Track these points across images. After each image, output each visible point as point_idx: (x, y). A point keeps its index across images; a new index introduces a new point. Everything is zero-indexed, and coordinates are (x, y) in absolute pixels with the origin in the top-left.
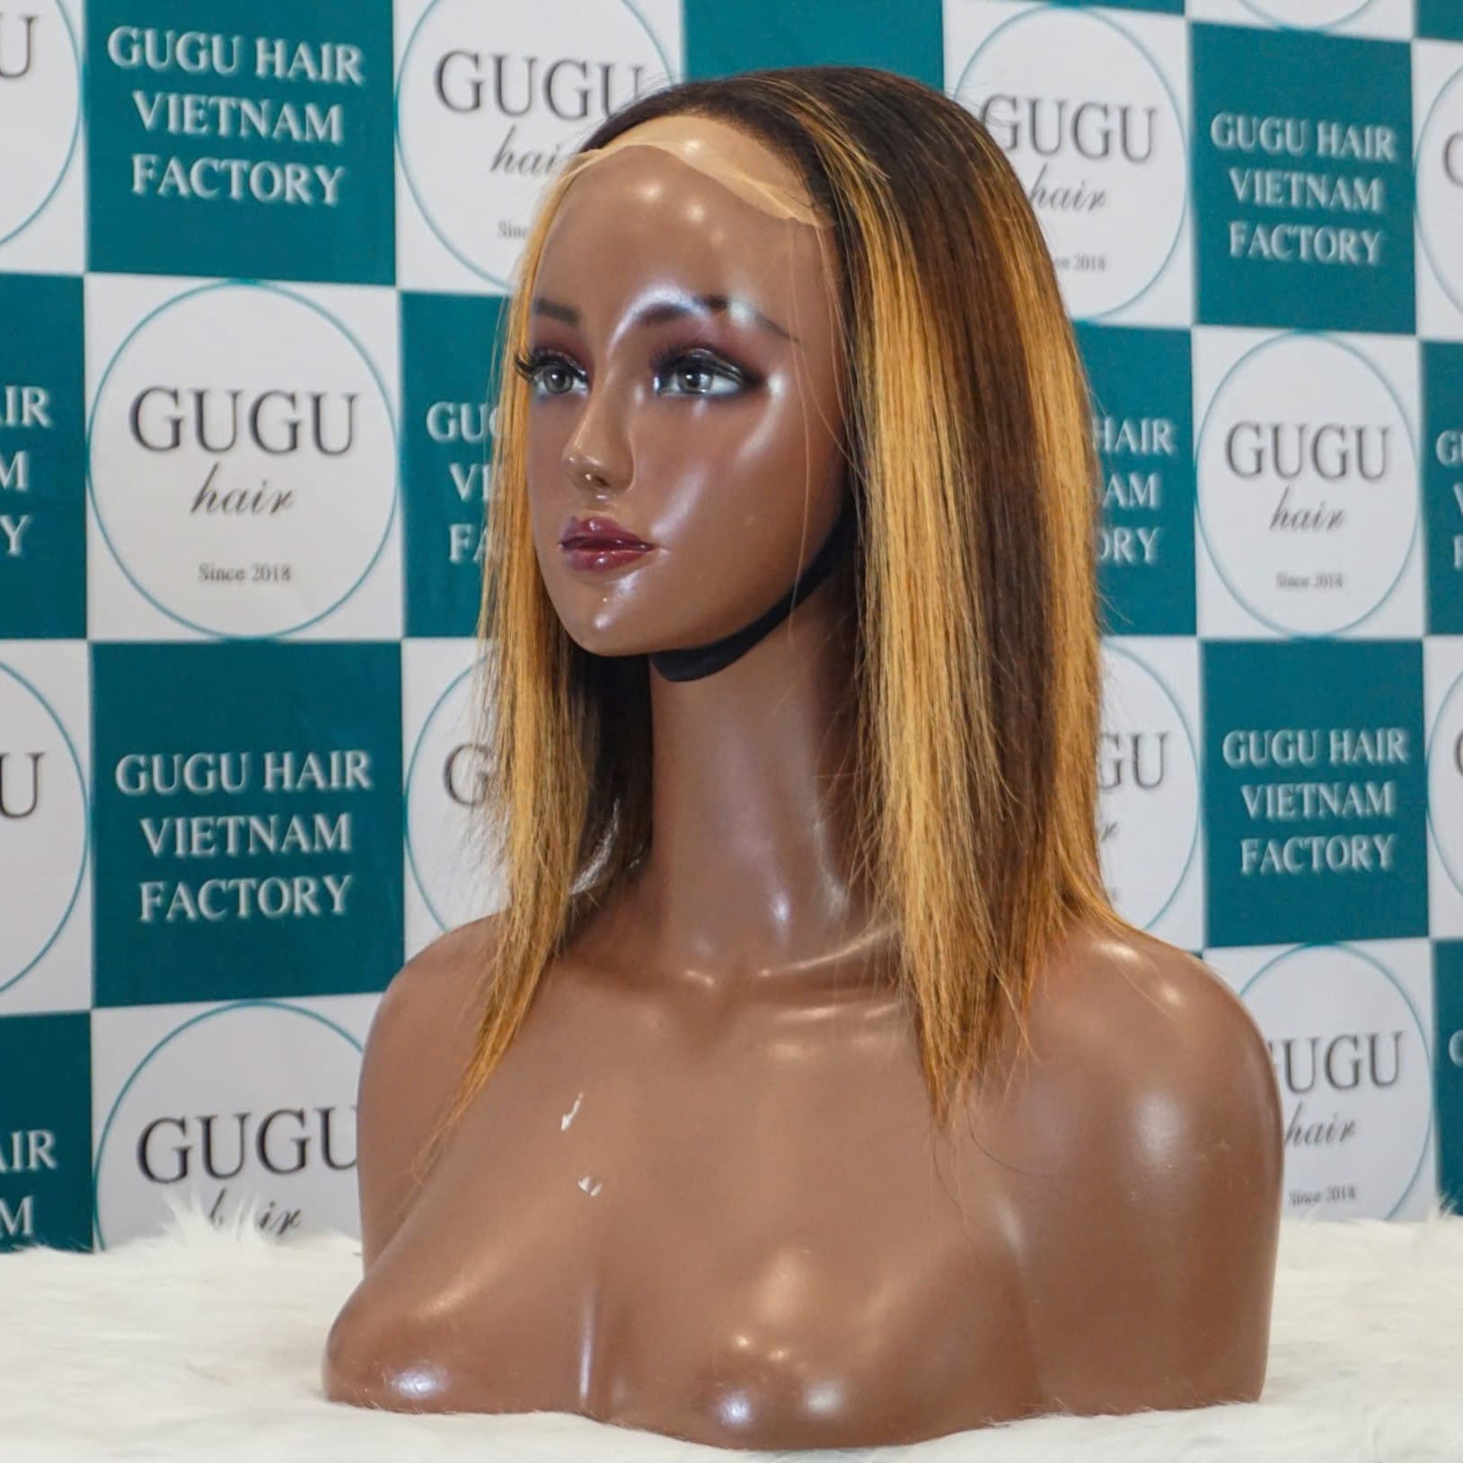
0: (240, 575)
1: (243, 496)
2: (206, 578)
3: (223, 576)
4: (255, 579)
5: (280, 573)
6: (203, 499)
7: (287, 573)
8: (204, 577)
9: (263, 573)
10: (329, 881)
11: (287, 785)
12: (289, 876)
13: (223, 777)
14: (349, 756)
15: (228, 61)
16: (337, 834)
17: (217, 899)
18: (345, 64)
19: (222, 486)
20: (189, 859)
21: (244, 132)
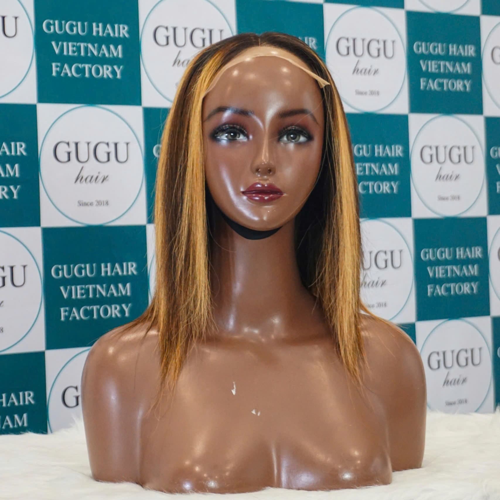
0: (91, 204)
1: (92, 177)
2: (80, 205)
3: (86, 204)
4: (96, 205)
5: (105, 203)
6: (79, 178)
7: (107, 203)
8: (79, 205)
9: (99, 203)
10: (124, 306)
11: (109, 274)
12: (110, 305)
13: (87, 272)
14: (130, 264)
15: (83, 31)
16: (126, 290)
17: (86, 313)
18: (123, 31)
19: (85, 174)
20: (77, 299)
21: (89, 55)
